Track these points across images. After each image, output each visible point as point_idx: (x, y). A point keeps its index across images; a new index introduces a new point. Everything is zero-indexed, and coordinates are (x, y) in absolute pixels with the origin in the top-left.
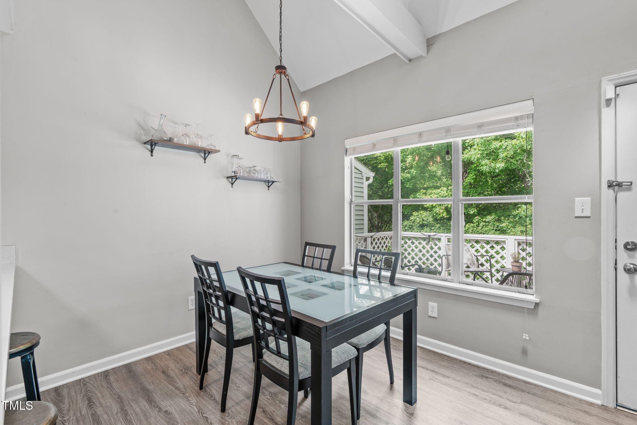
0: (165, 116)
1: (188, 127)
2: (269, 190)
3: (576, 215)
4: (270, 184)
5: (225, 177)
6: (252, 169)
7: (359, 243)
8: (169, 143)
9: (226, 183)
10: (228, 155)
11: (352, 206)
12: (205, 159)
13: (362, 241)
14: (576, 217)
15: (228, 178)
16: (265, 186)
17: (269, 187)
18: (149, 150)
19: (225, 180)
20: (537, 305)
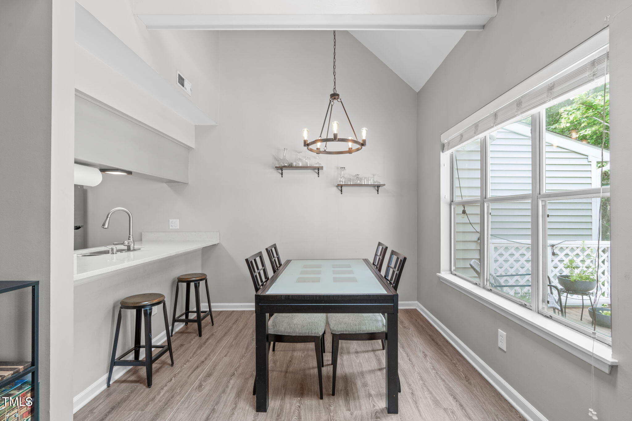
0: (287, 149)
1: (301, 153)
2: (378, 194)
5: (335, 186)
8: (290, 167)
9: (335, 190)
10: (338, 168)
11: (453, 207)
12: (318, 174)
15: (337, 186)
16: (373, 191)
17: (378, 191)
18: (281, 174)
19: (335, 188)
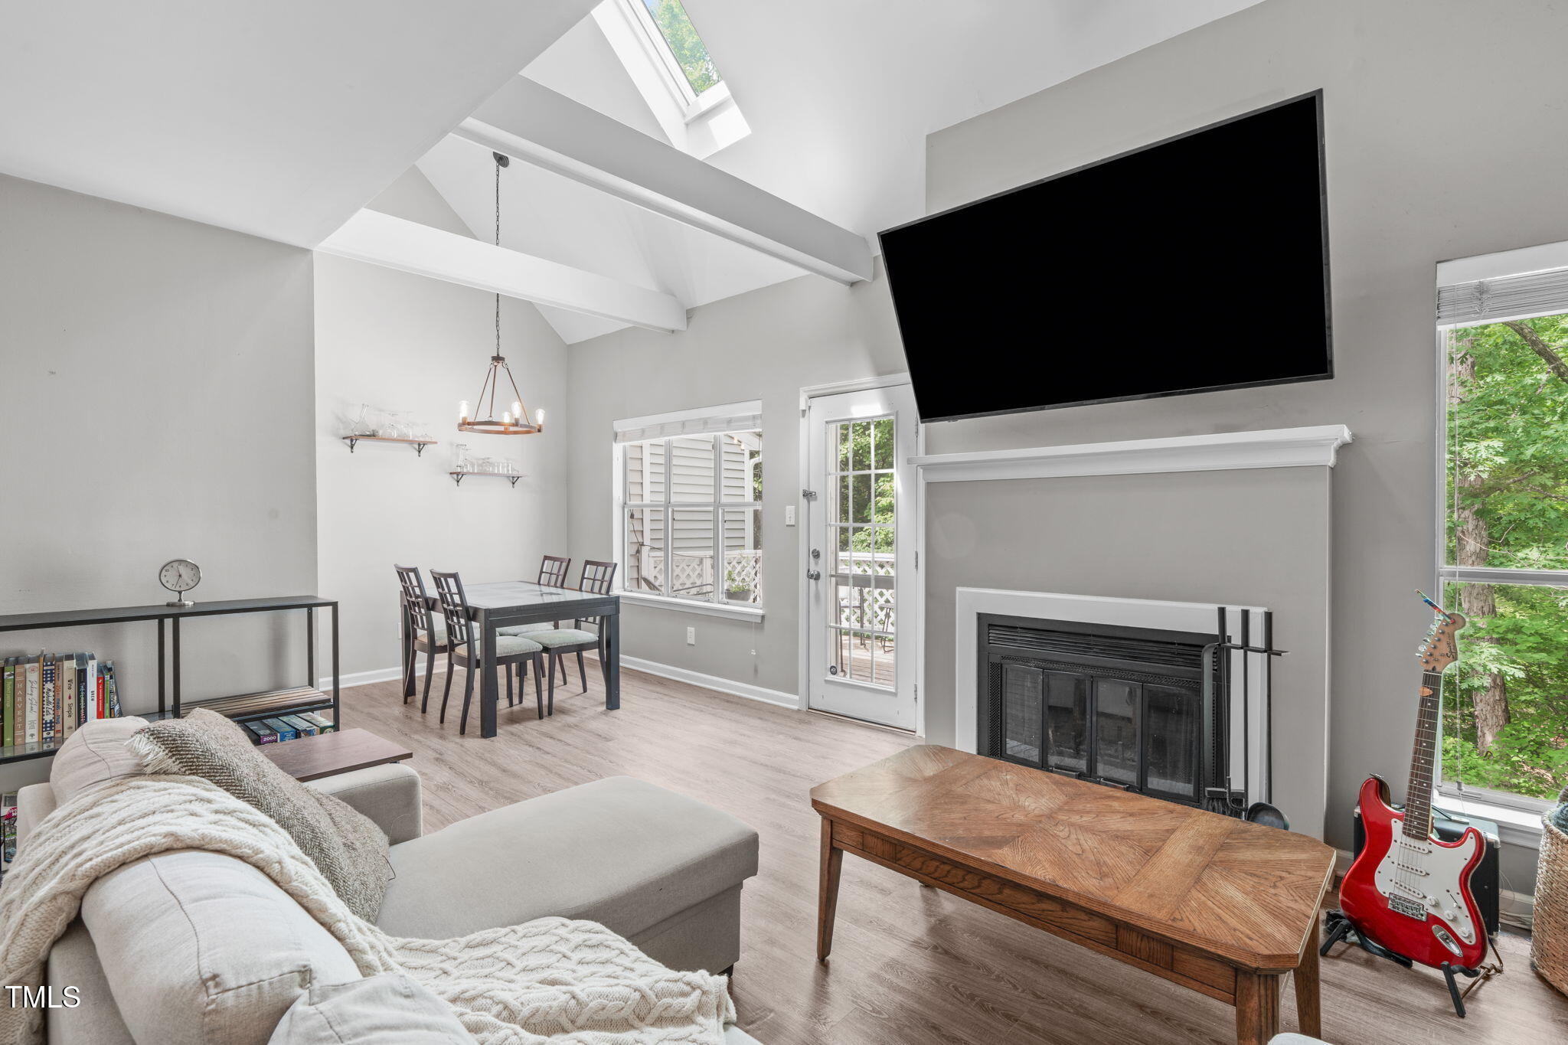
0: (367, 406)
2: (513, 487)
3: (787, 524)
4: (515, 479)
5: (448, 473)
6: (486, 462)
7: (688, 566)
9: (449, 480)
10: (452, 445)
11: (626, 510)
12: (419, 452)
13: (695, 564)
14: (787, 526)
15: (451, 473)
16: (507, 482)
17: (513, 483)
18: (350, 446)
19: (449, 476)
20: (763, 617)
